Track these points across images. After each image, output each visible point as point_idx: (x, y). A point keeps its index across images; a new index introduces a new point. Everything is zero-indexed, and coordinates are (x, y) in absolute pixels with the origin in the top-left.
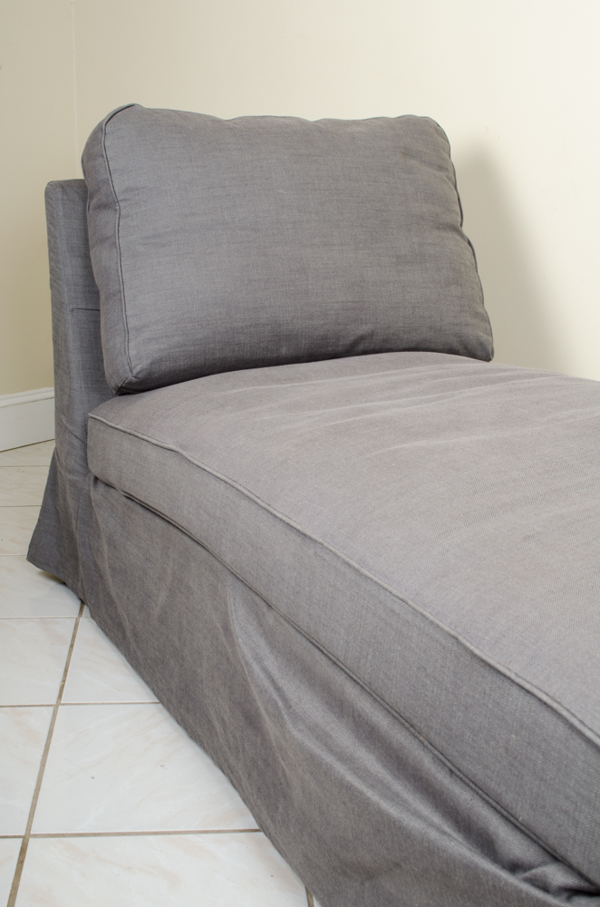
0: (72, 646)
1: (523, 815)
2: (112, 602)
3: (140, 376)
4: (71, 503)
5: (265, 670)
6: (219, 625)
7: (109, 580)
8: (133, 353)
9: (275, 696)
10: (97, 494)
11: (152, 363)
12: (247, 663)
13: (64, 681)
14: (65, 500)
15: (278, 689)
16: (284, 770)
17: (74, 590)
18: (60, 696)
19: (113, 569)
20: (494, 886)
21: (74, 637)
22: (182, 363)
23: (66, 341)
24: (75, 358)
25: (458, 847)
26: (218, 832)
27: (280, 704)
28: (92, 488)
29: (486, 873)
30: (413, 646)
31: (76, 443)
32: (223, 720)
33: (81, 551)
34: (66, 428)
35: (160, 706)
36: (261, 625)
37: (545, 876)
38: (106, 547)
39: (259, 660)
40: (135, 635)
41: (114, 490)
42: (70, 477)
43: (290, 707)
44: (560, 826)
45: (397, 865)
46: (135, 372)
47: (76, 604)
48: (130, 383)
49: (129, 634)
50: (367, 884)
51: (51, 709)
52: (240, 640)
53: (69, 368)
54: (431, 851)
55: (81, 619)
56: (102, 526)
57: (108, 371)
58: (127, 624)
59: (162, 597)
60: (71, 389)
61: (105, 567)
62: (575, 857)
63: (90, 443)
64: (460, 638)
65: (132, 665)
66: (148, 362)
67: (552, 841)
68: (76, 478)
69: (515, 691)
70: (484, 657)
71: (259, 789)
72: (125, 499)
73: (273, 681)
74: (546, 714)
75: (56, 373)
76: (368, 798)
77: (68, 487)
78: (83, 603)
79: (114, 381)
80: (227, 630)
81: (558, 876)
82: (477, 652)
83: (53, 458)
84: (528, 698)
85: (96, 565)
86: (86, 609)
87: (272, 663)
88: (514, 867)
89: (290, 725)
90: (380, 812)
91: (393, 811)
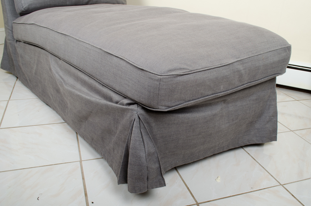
0: (14, 88)
1: (118, 88)
2: (24, 74)
3: (26, 9)
4: (11, 49)
5: (59, 75)
6: (48, 69)
7: (22, 67)
8: (23, 2)
9: (61, 80)
10: (17, 45)
11: (29, 5)
12: (54, 74)
13: (11, 95)
14: (9, 49)
15: (62, 79)
16: (66, 101)
17: (14, 75)
18: (10, 98)
19: (22, 64)
20: (112, 108)
21: (14, 86)
22: (38, 5)
23: (4, 3)
24: (8, 7)
25: (103, 102)
26: (53, 124)
27: (62, 81)
28: (15, 43)
29: (110, 105)
30: (92, 55)
31: (10, 32)
32: (52, 95)
33: (14, 62)
34: (7, 28)
35: (39, 99)
36: (58, 65)
37: (123, 102)
38: (20, 58)
39: (57, 73)
40: (30, 80)
41: (21, 42)
42: (9, 42)
43: (65, 82)
44: (125, 88)
45: (91, 112)
46: (24, 8)
47: (15, 78)
48: (23, 11)
49: (28, 81)
50: (86, 122)
51: (7, 101)
52: (53, 69)
53: (6, 10)
54: (97, 104)
55: (17, 82)
56: (19, 53)
57: (16, 8)
58: (28, 78)
59: (35, 67)
60: (7, 16)
61: (21, 64)
62: (129, 95)
63: (13, 30)
64: (102, 49)
65: (30, 90)
66: (28, 5)
67: (124, 93)
68: (11, 42)
69: (115, 58)
70: (107, 51)
71: (61, 109)
72: (24, 44)
73: (61, 77)
74: (121, 61)
75: (3, 13)
76: (83, 96)
77: (9, 45)
78: (17, 78)
79: (18, 11)
80: (50, 69)
81: (126, 101)
82: (105, 51)
83: (5, 39)
84: (118, 58)
85: (19, 65)
86: (18, 79)
87: (61, 73)
88: (117, 103)
89: (65, 86)
90: (86, 99)
91: (88, 98)
